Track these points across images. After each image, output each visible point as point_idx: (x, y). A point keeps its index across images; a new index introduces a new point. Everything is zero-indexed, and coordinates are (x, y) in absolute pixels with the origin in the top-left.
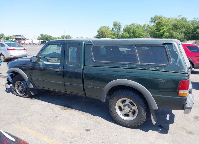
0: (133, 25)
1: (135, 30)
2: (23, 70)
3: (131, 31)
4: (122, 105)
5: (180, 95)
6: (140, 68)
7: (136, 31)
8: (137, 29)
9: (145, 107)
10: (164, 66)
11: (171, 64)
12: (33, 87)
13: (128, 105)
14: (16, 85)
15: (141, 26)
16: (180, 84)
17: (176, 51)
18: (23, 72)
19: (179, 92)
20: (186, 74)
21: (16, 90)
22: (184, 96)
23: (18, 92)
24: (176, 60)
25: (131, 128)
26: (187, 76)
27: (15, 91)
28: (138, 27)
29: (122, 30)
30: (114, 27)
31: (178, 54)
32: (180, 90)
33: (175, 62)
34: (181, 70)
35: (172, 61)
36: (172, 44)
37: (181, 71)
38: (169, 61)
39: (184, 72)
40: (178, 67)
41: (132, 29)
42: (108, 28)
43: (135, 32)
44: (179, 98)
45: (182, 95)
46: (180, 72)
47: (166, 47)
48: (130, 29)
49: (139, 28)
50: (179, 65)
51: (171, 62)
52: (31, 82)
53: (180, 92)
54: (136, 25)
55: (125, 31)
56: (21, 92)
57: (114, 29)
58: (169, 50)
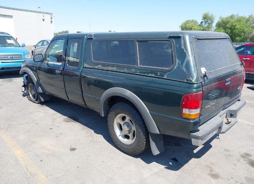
0: (232, 17)
1: (234, 24)
2: (32, 70)
3: (228, 26)
4: (122, 123)
5: (184, 116)
6: (139, 74)
7: (235, 26)
8: (237, 23)
9: (144, 128)
10: (167, 71)
11: (175, 68)
12: (42, 92)
13: (128, 124)
14: (29, 88)
15: (244, 19)
16: (184, 99)
17: (184, 48)
18: (32, 72)
19: (182, 111)
20: (195, 85)
21: (30, 93)
22: (189, 118)
23: (31, 95)
24: (182, 63)
25: (130, 155)
26: (195, 88)
27: (29, 95)
28: (239, 20)
29: (214, 25)
30: (203, 21)
31: (186, 53)
32: (184, 109)
33: (181, 66)
34: (187, 77)
35: (177, 64)
36: (180, 37)
37: (187, 80)
38: (174, 64)
39: (191, 81)
40: (185, 73)
41: (229, 24)
42: (196, 22)
43: (234, 28)
44: (182, 120)
45: (187, 116)
46: (185, 81)
47: (173, 42)
48: (227, 23)
49: (241, 21)
50: (185, 70)
51: (176, 66)
52: (40, 86)
53: (184, 112)
54: (236, 17)
55: (220, 27)
56: (34, 96)
57: (204, 23)
58: (176, 47)
